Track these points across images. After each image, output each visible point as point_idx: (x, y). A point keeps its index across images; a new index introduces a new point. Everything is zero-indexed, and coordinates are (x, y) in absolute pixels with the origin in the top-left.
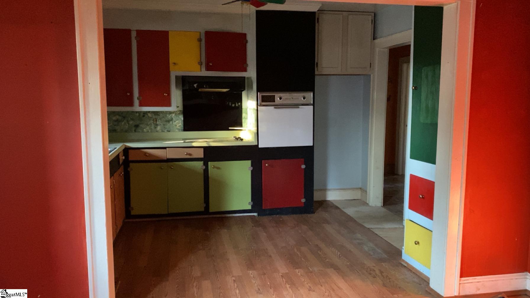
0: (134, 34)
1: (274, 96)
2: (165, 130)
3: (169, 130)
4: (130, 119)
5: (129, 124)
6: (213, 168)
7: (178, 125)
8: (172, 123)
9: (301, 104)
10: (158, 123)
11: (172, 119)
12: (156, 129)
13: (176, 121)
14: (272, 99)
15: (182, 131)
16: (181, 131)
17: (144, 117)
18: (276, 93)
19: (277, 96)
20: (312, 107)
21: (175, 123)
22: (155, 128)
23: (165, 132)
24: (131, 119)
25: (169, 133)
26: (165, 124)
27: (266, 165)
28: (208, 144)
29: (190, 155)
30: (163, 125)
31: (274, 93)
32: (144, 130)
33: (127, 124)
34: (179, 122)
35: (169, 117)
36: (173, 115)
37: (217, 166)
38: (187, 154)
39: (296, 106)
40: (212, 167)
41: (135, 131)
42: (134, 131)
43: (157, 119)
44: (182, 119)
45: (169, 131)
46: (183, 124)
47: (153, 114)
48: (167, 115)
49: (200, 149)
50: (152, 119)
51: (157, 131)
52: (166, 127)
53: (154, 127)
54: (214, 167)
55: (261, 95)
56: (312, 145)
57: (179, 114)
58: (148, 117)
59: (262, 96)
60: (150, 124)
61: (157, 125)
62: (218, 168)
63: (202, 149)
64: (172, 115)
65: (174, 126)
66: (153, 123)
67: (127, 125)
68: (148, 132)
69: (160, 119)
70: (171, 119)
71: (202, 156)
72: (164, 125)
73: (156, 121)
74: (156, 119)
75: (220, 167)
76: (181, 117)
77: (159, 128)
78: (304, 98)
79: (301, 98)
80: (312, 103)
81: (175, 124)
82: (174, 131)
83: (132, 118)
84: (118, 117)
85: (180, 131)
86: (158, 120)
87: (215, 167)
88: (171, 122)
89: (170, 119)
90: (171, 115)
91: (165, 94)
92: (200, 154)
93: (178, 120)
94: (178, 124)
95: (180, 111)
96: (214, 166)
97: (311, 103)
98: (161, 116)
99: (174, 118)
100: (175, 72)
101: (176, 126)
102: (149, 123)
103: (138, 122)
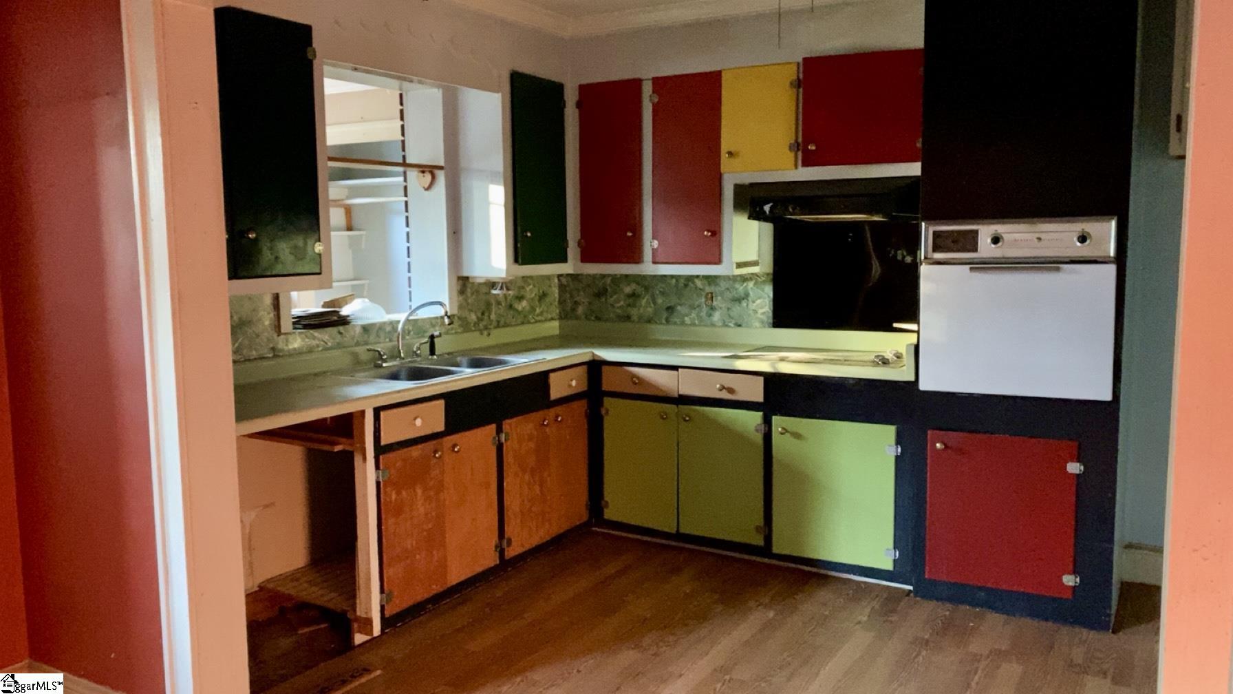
0: (647, 89)
1: (976, 232)
2: (731, 322)
3: (739, 323)
4: (658, 292)
5: (655, 303)
6: (782, 434)
7: (761, 311)
8: (747, 305)
9: (1068, 260)
10: (715, 303)
11: (747, 296)
12: (711, 317)
13: (757, 300)
14: (968, 242)
15: (770, 327)
16: (767, 326)
17: (688, 288)
18: (983, 224)
19: (985, 232)
20: (1112, 269)
21: (752, 306)
22: (710, 315)
23: (730, 327)
24: (660, 292)
25: (739, 329)
26: (729, 307)
27: (938, 445)
28: (774, 367)
29: (731, 391)
30: (726, 310)
31: (978, 224)
32: (686, 318)
33: (652, 305)
34: (762, 301)
35: (740, 288)
36: (751, 284)
37: (794, 430)
38: (723, 388)
39: (1051, 264)
40: (780, 429)
41: (667, 321)
42: (664, 321)
43: (714, 295)
44: (771, 295)
45: (740, 326)
46: (772, 308)
47: (706, 282)
48: (737, 286)
49: (755, 378)
50: (704, 294)
51: (713, 325)
52: (732, 314)
53: (707, 313)
54: (785, 431)
55: (931, 230)
56: (1108, 396)
57: (764, 282)
58: (696, 288)
59: (935, 233)
60: (699, 306)
61: (713, 308)
62: (797, 436)
63: (761, 379)
64: (747, 285)
65: (751, 312)
66: (706, 305)
67: (651, 307)
68: (693, 324)
69: (722, 294)
70: (745, 294)
71: (760, 399)
72: (728, 309)
73: (712, 297)
74: (712, 293)
75: (800, 431)
76: (769, 290)
77: (717, 316)
78: (1083, 239)
79: (1073, 238)
80: (1112, 253)
81: (754, 308)
82: (749, 326)
83: (661, 290)
84: (634, 286)
85: (765, 327)
86: (716, 296)
87: (787, 431)
88: (744, 304)
89: (743, 295)
90: (745, 284)
91: (706, 233)
92: (755, 391)
93: (759, 298)
94: (762, 308)
95: (768, 274)
96: (783, 428)
97: (1110, 257)
98: (722, 284)
99: (751, 293)
100: (733, 175)
101: (755, 311)
102: (697, 303)
103: (673, 300)
